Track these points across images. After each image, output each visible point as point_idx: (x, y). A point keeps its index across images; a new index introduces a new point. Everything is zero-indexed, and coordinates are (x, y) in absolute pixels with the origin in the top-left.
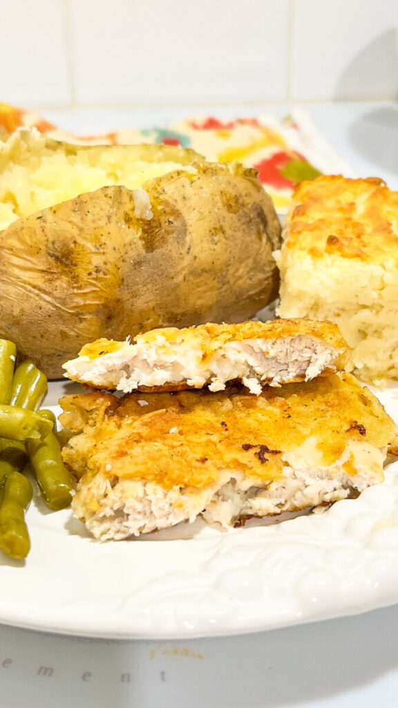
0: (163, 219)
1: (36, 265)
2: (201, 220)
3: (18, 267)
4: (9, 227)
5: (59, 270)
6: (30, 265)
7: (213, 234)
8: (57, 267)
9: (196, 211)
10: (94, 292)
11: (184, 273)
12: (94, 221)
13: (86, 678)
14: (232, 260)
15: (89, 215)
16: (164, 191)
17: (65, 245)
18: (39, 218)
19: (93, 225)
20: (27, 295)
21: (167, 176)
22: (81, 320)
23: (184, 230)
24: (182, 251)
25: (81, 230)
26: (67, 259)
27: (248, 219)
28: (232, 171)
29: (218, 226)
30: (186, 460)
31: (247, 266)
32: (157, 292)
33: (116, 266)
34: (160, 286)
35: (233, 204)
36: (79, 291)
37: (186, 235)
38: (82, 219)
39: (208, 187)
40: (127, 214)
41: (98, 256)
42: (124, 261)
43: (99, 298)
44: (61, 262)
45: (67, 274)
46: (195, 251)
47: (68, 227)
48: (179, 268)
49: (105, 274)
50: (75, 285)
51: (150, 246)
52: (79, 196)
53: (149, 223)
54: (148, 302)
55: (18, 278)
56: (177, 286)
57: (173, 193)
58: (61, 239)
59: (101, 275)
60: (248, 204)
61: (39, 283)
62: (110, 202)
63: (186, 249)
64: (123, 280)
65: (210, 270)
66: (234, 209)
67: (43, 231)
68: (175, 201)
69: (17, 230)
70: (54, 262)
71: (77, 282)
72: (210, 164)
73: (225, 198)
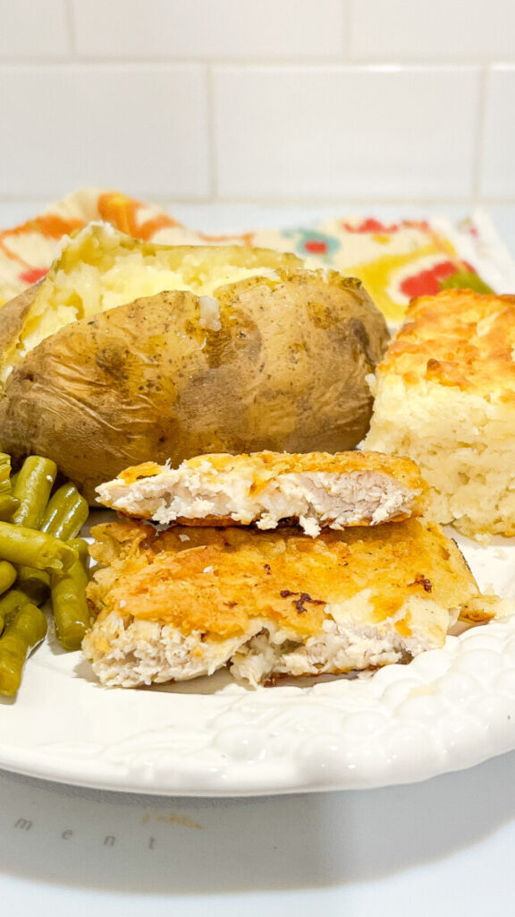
0: (234, 330)
1: (82, 374)
2: (279, 334)
3: (64, 377)
4: (59, 333)
5: (109, 382)
6: (77, 375)
7: (293, 351)
8: (107, 379)
9: (274, 324)
10: (144, 409)
11: (255, 393)
12: (149, 329)
13: (66, 836)
14: (316, 381)
15: (146, 322)
16: (238, 299)
17: (116, 354)
18: (91, 323)
19: (147, 333)
20: (71, 409)
21: (243, 283)
22: (129, 441)
23: (258, 345)
24: (254, 369)
25: (135, 338)
26: (118, 370)
27: (341, 336)
28: (326, 280)
29: (300, 342)
30: (212, 603)
31: (336, 390)
32: (221, 413)
33: (171, 380)
34: (224, 407)
35: (323, 318)
36: (128, 408)
37: (260, 351)
38: (137, 326)
39: (292, 297)
40: (190, 323)
41: (151, 369)
42: (181, 376)
43: (149, 416)
44: (112, 374)
45: (117, 387)
46: (269, 369)
47: (120, 334)
48: (249, 387)
49: (158, 389)
50: (125, 400)
51: (215, 361)
52: (136, 301)
53: (216, 335)
54: (209, 424)
55: (63, 389)
56: (246, 408)
57: (249, 302)
58: (112, 348)
59: (153, 390)
60: (343, 319)
61: (85, 395)
62: (169, 308)
63: (258, 366)
64: (179, 397)
65: (288, 393)
66: (323, 323)
67: (93, 338)
68: (251, 311)
69: (67, 335)
70: (104, 374)
71: (126, 397)
72: (298, 271)
73: (313, 311)
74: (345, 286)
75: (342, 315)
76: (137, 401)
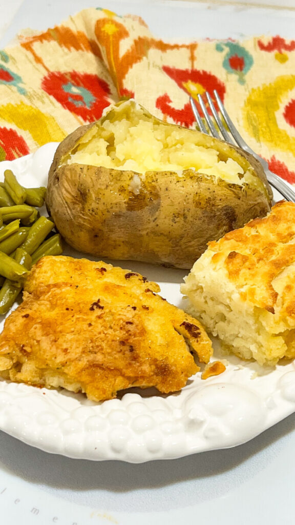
1: (73, 191)
2: (170, 206)
3: (65, 189)
5: (81, 200)
6: (70, 190)
7: (175, 217)
8: (80, 198)
9: (169, 200)
10: (89, 220)
11: (148, 230)
12: (100, 184)
14: (186, 235)
15: (100, 180)
16: (157, 180)
17: (85, 189)
18: (81, 168)
19: (99, 187)
20: (62, 205)
21: (162, 172)
22: (81, 231)
23: (157, 208)
24: (150, 219)
25: (93, 185)
26: (84, 196)
27: (212, 215)
28: (216, 182)
29: (182, 213)
31: (198, 241)
32: (127, 234)
33: (102, 212)
34: (130, 232)
35: (203, 203)
36: (83, 216)
37: (157, 211)
38: (96, 180)
39: (191, 187)
40: (123, 186)
41: (95, 204)
43: (90, 224)
44: (82, 197)
45: (82, 204)
46: (159, 222)
47: (89, 180)
48: (145, 227)
49: (95, 214)
51: (130, 208)
52: (101, 167)
53: (136, 196)
54: (120, 237)
55: (62, 193)
56: (141, 236)
57: (161, 184)
58: (85, 185)
59: (93, 213)
60: (218, 206)
61: (69, 202)
62: (111, 178)
63: (153, 218)
64: (105, 221)
65: (168, 236)
66: (201, 206)
67: (80, 176)
68: (160, 189)
69: (72, 169)
70: (79, 195)
71: (83, 211)
72: (198, 174)
73: (197, 198)
74: (230, 187)
75: (218, 202)
76: (87, 215)
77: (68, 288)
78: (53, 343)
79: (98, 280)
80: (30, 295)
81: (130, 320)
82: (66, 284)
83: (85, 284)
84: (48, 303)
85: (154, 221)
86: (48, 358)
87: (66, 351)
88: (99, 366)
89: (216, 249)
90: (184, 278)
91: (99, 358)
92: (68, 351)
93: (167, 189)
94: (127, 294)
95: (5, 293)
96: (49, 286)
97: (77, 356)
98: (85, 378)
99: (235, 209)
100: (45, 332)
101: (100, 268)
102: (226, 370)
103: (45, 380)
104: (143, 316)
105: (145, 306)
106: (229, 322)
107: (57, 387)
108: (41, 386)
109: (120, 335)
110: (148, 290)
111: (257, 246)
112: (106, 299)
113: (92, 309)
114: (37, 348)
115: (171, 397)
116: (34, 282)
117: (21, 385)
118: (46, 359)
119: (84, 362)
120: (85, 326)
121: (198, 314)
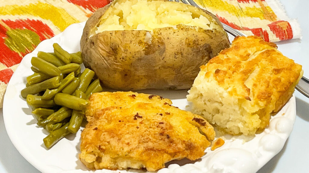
1: (106, 49)
2: (172, 48)
3: (101, 48)
5: (113, 54)
6: (104, 48)
7: (176, 55)
8: (112, 52)
9: (171, 44)
10: (121, 65)
11: (160, 66)
14: (184, 65)
15: (125, 39)
16: (161, 34)
17: (115, 46)
18: (111, 33)
19: (125, 42)
20: (100, 59)
21: (164, 28)
22: (115, 73)
23: (164, 50)
24: (161, 58)
25: (121, 42)
26: (115, 50)
28: (197, 30)
29: (180, 52)
31: (192, 68)
32: (146, 70)
33: (130, 59)
34: (148, 69)
35: (191, 44)
36: (116, 63)
37: (164, 52)
38: (123, 39)
39: (182, 35)
40: (140, 40)
41: (124, 54)
43: (121, 67)
44: (114, 51)
45: (114, 56)
46: (166, 59)
47: (118, 40)
48: (158, 64)
49: (125, 60)
50: (115, 61)
51: (147, 53)
52: (125, 30)
53: (149, 46)
54: (142, 73)
55: (99, 52)
56: (156, 70)
57: (164, 36)
58: (115, 43)
60: (201, 44)
61: (105, 56)
62: (133, 36)
64: (132, 64)
65: (172, 67)
66: (191, 46)
67: (110, 38)
68: (164, 39)
69: (104, 35)
70: (111, 50)
71: (116, 60)
72: (186, 26)
73: (188, 41)
74: (206, 32)
75: (200, 42)
76: (119, 62)
77: (116, 110)
78: (119, 141)
79: (132, 102)
80: (92, 118)
81: (161, 122)
82: (113, 107)
83: (125, 106)
84: (105, 120)
85: (163, 59)
86: (118, 150)
87: (128, 144)
88: (152, 149)
89: (205, 70)
90: (188, 92)
91: (150, 145)
92: (130, 144)
93: (168, 38)
94: (153, 107)
95: (75, 119)
96: (102, 110)
97: (136, 146)
98: (145, 157)
99: (211, 45)
100: (111, 136)
101: (131, 95)
102: (225, 144)
103: (117, 165)
104: (168, 118)
105: (167, 112)
106: (222, 113)
107: (126, 168)
108: (116, 169)
109: (158, 130)
110: (166, 103)
111: (230, 64)
112: (141, 112)
113: (135, 119)
114: (109, 146)
115: (197, 163)
116: (92, 109)
117: (104, 170)
118: (117, 151)
119: (142, 148)
120: (135, 129)
121: (200, 113)
